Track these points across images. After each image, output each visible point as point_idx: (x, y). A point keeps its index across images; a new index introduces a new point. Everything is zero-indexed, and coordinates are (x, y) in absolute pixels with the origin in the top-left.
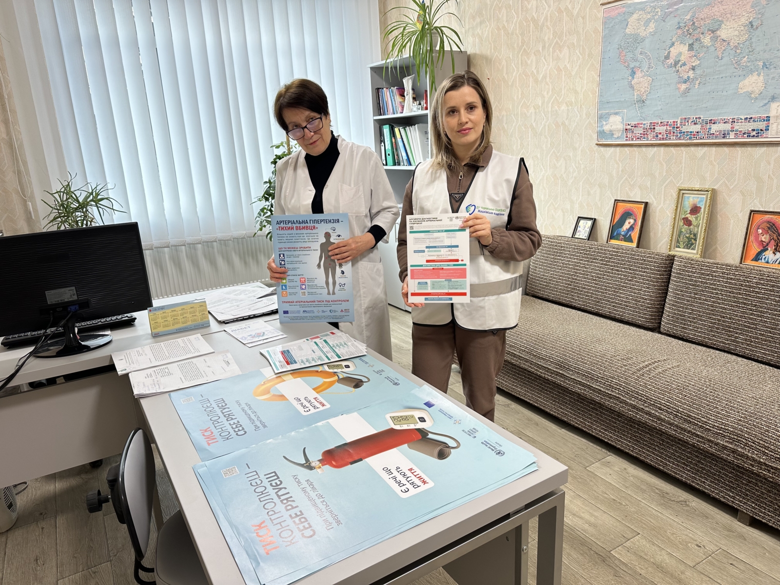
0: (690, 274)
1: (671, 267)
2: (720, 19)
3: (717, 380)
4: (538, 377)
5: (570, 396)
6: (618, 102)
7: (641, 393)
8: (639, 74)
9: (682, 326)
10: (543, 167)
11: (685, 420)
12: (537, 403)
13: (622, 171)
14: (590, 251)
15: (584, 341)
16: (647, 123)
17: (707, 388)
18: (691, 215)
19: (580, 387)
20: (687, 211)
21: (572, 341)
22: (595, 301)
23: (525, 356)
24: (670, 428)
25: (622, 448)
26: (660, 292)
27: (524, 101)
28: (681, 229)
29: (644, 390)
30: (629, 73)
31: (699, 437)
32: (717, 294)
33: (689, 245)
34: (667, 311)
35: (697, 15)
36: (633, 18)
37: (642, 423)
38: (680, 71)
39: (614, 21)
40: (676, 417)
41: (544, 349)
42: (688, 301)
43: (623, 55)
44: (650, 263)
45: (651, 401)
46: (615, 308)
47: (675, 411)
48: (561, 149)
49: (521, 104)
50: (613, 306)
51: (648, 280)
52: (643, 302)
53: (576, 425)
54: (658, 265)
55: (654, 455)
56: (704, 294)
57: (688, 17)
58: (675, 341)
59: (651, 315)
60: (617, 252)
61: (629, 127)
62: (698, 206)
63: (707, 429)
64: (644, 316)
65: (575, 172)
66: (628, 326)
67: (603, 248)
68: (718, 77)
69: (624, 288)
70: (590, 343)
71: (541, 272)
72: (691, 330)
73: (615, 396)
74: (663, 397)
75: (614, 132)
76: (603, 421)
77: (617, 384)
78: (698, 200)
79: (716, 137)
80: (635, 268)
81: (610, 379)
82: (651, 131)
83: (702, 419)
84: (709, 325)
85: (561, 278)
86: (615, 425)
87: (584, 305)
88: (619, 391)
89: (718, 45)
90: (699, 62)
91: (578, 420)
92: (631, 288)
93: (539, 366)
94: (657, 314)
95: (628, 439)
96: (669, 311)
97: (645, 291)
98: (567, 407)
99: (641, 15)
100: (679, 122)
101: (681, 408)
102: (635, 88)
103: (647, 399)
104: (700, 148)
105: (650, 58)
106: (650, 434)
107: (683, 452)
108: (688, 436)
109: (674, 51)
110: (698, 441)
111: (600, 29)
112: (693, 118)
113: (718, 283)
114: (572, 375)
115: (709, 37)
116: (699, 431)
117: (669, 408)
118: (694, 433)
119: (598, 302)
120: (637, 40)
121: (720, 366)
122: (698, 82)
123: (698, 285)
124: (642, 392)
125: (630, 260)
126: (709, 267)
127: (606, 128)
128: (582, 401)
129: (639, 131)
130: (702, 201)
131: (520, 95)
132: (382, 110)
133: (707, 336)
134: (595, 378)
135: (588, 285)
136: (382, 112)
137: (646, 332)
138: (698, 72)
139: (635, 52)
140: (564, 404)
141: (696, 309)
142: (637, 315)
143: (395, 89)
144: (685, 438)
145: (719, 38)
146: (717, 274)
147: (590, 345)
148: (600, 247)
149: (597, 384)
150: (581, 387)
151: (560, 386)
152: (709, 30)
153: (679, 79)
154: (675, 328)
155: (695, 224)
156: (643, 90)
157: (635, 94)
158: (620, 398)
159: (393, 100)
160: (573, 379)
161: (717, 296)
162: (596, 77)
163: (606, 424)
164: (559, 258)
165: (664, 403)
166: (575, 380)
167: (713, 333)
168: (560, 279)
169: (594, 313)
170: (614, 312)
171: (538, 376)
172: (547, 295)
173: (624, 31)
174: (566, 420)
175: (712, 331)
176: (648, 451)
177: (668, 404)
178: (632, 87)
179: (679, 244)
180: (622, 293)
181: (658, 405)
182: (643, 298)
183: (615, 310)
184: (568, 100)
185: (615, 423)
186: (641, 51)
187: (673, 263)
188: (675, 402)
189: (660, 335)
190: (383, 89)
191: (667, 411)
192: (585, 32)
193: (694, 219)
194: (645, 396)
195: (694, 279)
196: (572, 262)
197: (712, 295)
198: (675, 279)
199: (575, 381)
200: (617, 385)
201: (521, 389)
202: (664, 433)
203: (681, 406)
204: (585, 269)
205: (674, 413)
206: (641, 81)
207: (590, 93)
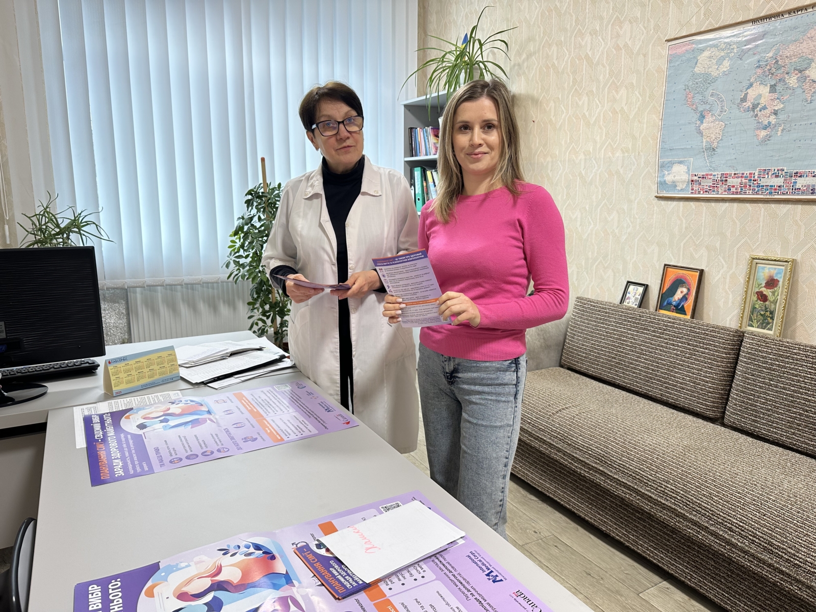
0: (764, 355)
1: (740, 345)
2: (810, 57)
3: (804, 495)
4: (572, 472)
5: (611, 499)
6: (683, 149)
7: (704, 506)
8: (709, 118)
9: (753, 418)
10: (592, 220)
11: (765, 548)
12: (570, 505)
13: (686, 228)
14: (640, 320)
15: (629, 430)
16: (718, 174)
17: (793, 505)
18: (767, 288)
19: (624, 489)
20: (761, 284)
21: (614, 429)
22: (644, 380)
23: (557, 444)
24: (744, 557)
25: (677, 575)
26: (725, 374)
27: (573, 147)
28: (754, 304)
29: (708, 502)
30: (697, 117)
31: (783, 575)
32: (799, 381)
33: (765, 324)
34: (733, 398)
35: (781, 53)
36: (703, 55)
37: (703, 545)
38: (759, 115)
39: (681, 59)
40: (753, 543)
41: (581, 437)
42: (761, 387)
43: (690, 96)
44: (714, 338)
45: (719, 518)
46: (668, 390)
47: (751, 535)
48: (614, 201)
49: (569, 150)
50: (666, 387)
51: (710, 359)
52: (704, 385)
53: (617, 537)
54: (724, 341)
55: (719, 589)
56: (781, 381)
57: (770, 55)
58: (743, 438)
59: (713, 402)
60: (673, 323)
61: (695, 178)
62: (775, 278)
63: (796, 564)
64: (704, 402)
65: (629, 227)
66: (683, 414)
67: (657, 317)
68: (806, 123)
69: (680, 367)
70: (637, 433)
71: (579, 340)
72: (763, 424)
73: (670, 507)
74: (734, 513)
75: (678, 184)
76: (652, 536)
77: (673, 491)
78: (776, 272)
79: (802, 193)
80: (695, 343)
81: (663, 483)
82: (723, 183)
83: (789, 550)
84: (788, 420)
85: (603, 349)
86: (668, 543)
87: (630, 384)
88: (675, 500)
89: (806, 86)
90: (782, 106)
91: (620, 532)
92: (688, 367)
93: (574, 458)
94: (720, 401)
95: (685, 564)
96: (736, 399)
97: (706, 372)
98: (607, 514)
99: (713, 52)
100: (756, 174)
101: (759, 532)
102: (704, 134)
103: (712, 514)
104: (782, 205)
105: (723, 100)
106: (714, 561)
107: (759, 591)
108: (767, 570)
109: (752, 93)
110: (782, 579)
111: (665, 67)
112: (774, 170)
113: (800, 368)
114: (615, 473)
115: (795, 78)
116: (784, 567)
117: (743, 531)
118: (777, 568)
119: (648, 381)
120: (708, 80)
121: (804, 476)
122: (780, 129)
123: (775, 369)
124: (706, 505)
125: (689, 333)
126: (789, 348)
127: (669, 178)
128: (625, 507)
129: (707, 183)
130: (779, 272)
131: (568, 139)
132: (414, 152)
133: (785, 434)
134: (645, 481)
135: (636, 360)
136: (414, 153)
137: (705, 423)
138: (782, 117)
139: (705, 93)
140: (603, 509)
141: (771, 398)
142: (695, 400)
143: (429, 129)
144: (763, 572)
145: (808, 78)
146: (799, 357)
147: (636, 436)
148: (652, 316)
149: (647, 488)
150: (627, 491)
151: (599, 485)
152: (795, 69)
153: (758, 124)
154: (743, 420)
155: (772, 300)
156: (714, 137)
157: (704, 140)
158: (677, 510)
159: (427, 140)
160: (617, 479)
161: (798, 384)
162: (657, 121)
163: (656, 541)
164: (602, 325)
165: (736, 523)
166: (619, 480)
167: (793, 431)
168: (603, 351)
169: (642, 394)
170: (667, 394)
171: (572, 470)
172: (586, 369)
173: (692, 69)
174: (604, 529)
175: (791, 427)
176: (711, 582)
177: (741, 524)
178: (700, 133)
179: (752, 322)
180: (678, 372)
181: (728, 525)
182: (704, 381)
183: (668, 393)
184: (624, 146)
185: (668, 541)
186: (713, 92)
187: (742, 341)
188: (751, 522)
189: (723, 429)
190: (416, 128)
191: (740, 533)
192: (646, 71)
193: (771, 294)
194: (710, 510)
195: (770, 361)
196: (618, 331)
197: (793, 383)
198: (745, 360)
199: (618, 482)
200: (673, 493)
201: (551, 484)
202: (734, 562)
203: (758, 529)
204: (633, 341)
205: (750, 537)
206: (711, 127)
207: (650, 139)
